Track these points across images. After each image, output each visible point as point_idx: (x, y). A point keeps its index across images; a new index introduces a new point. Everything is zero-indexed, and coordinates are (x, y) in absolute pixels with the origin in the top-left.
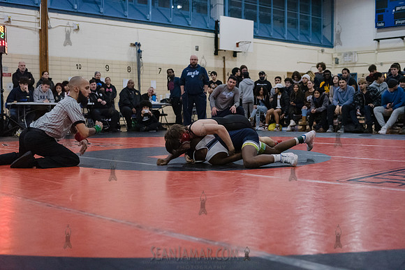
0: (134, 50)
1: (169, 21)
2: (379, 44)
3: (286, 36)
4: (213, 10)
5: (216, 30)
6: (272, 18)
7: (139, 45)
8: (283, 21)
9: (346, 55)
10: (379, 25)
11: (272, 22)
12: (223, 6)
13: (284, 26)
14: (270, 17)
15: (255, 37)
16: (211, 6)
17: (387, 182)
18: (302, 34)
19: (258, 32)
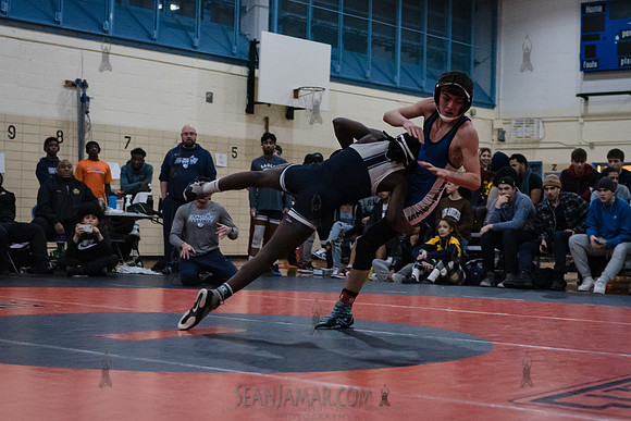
0: (73, 95)
1: (150, 37)
2: (586, 104)
3: (397, 79)
4: (246, 18)
6: (370, 40)
7: (84, 85)
8: (392, 49)
9: (519, 123)
10: (589, 65)
11: (370, 49)
12: (267, 11)
14: (366, 39)
15: (334, 78)
16: (243, 10)
18: (430, 76)
19: (338, 68)
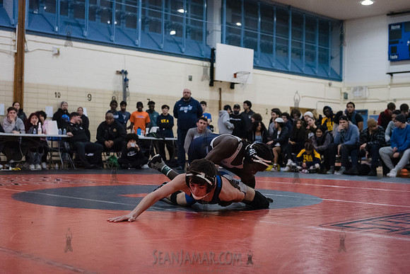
0: (120, 78)
1: (160, 48)
2: (392, 78)
3: (289, 67)
4: (208, 37)
5: (212, 59)
7: (126, 73)
8: (286, 51)
10: (393, 57)
11: (274, 51)
12: (220, 33)
13: (287, 56)
15: (256, 67)
16: (207, 33)
19: (258, 62)
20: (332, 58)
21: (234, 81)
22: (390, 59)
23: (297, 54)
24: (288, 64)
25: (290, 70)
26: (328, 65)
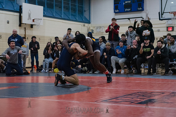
3: (62, 16)
5: (20, 11)
8: (61, 7)
9: (97, 28)
10: (116, 11)
11: (54, 7)
13: (61, 10)
14: (53, 4)
15: (44, 16)
17: (123, 101)
18: (72, 15)
19: (46, 13)
20: (85, 11)
21: (33, 23)
22: (114, 12)
23: (67, 9)
24: (62, 14)
25: (63, 18)
26: (83, 15)
